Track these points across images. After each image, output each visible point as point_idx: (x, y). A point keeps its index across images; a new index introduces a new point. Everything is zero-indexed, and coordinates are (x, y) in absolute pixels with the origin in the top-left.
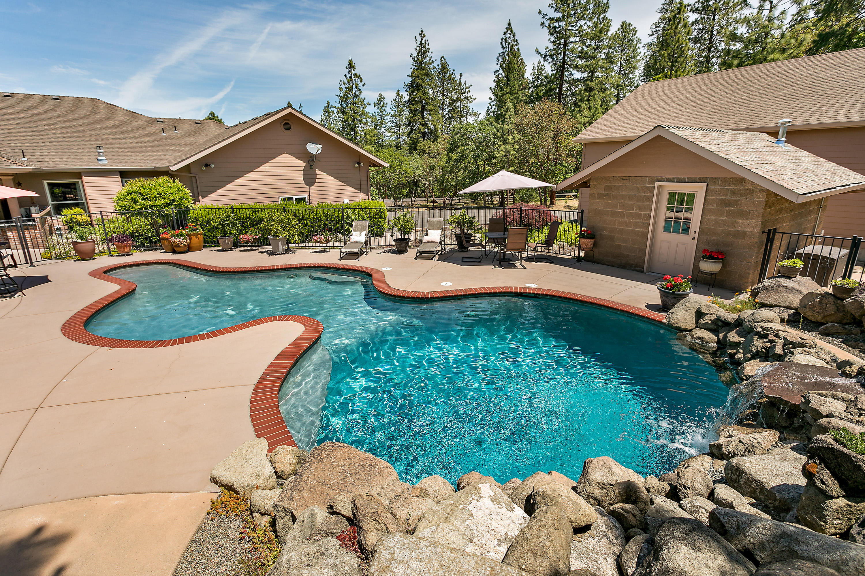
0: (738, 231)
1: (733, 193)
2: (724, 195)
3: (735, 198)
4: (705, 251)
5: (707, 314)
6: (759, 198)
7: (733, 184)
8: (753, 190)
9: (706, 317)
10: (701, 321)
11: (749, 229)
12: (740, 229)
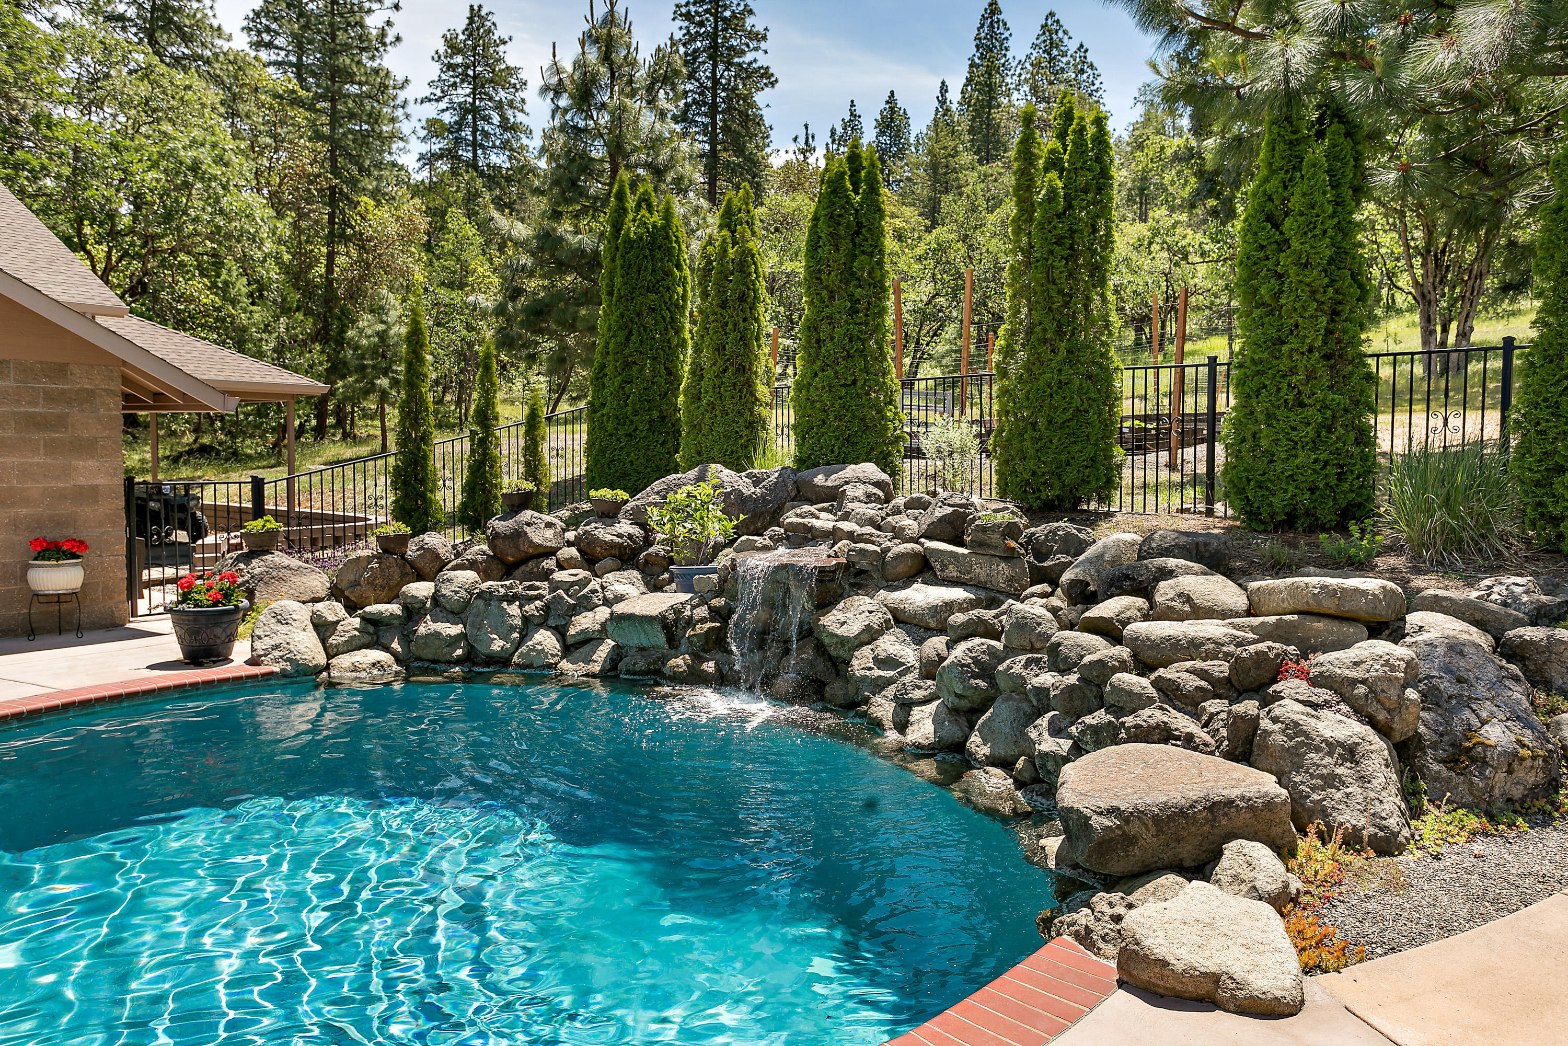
0: (81, 487)
1: (50, 397)
2: (29, 403)
3: (57, 410)
4: (35, 542)
5: (338, 622)
6: (110, 410)
7: (46, 376)
8: (92, 391)
9: (339, 628)
10: (333, 640)
11: (101, 481)
12: (82, 481)
